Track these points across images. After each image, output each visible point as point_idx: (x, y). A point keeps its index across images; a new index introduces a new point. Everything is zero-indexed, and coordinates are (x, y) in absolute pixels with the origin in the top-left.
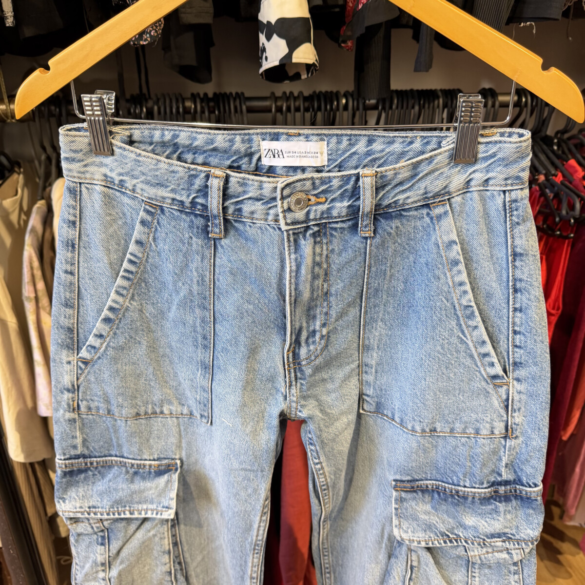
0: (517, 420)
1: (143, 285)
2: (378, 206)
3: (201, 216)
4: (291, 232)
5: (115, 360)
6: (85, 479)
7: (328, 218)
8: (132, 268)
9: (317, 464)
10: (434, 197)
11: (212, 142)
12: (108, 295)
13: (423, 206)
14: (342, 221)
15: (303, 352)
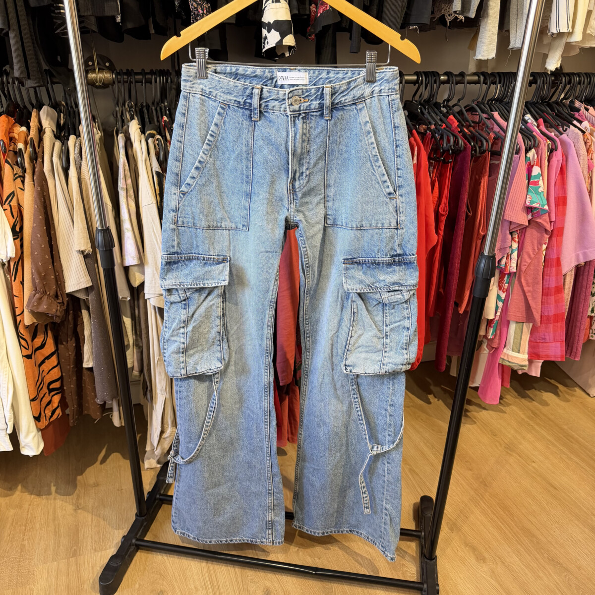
0: (402, 218)
1: (216, 149)
2: (332, 103)
3: (248, 109)
4: (292, 116)
5: (200, 192)
6: (177, 267)
7: (309, 109)
8: (212, 139)
9: (304, 247)
10: (358, 99)
11: (255, 72)
12: (198, 155)
13: (353, 104)
14: (316, 112)
15: (297, 184)
